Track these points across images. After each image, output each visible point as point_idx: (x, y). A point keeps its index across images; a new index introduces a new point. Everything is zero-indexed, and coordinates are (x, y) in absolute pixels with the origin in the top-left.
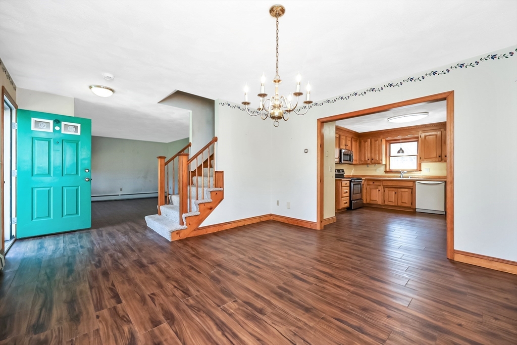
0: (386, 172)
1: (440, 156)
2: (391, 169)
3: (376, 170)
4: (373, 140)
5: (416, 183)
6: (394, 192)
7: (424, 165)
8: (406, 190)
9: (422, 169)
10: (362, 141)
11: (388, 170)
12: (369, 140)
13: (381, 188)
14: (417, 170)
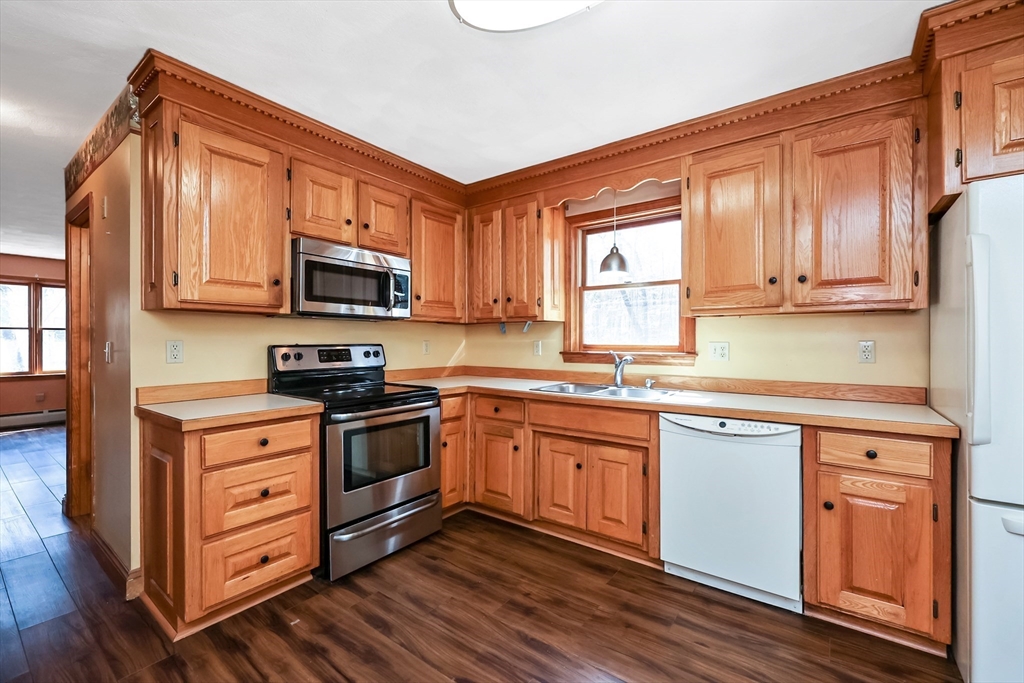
0: (568, 356)
1: (772, 281)
2: (587, 341)
3: (534, 346)
4: (510, 211)
5: (663, 423)
6: (572, 462)
7: (705, 328)
8: (622, 454)
9: (699, 347)
10: (476, 219)
11: (574, 346)
12: (497, 215)
13: (523, 436)
14: (680, 349)
